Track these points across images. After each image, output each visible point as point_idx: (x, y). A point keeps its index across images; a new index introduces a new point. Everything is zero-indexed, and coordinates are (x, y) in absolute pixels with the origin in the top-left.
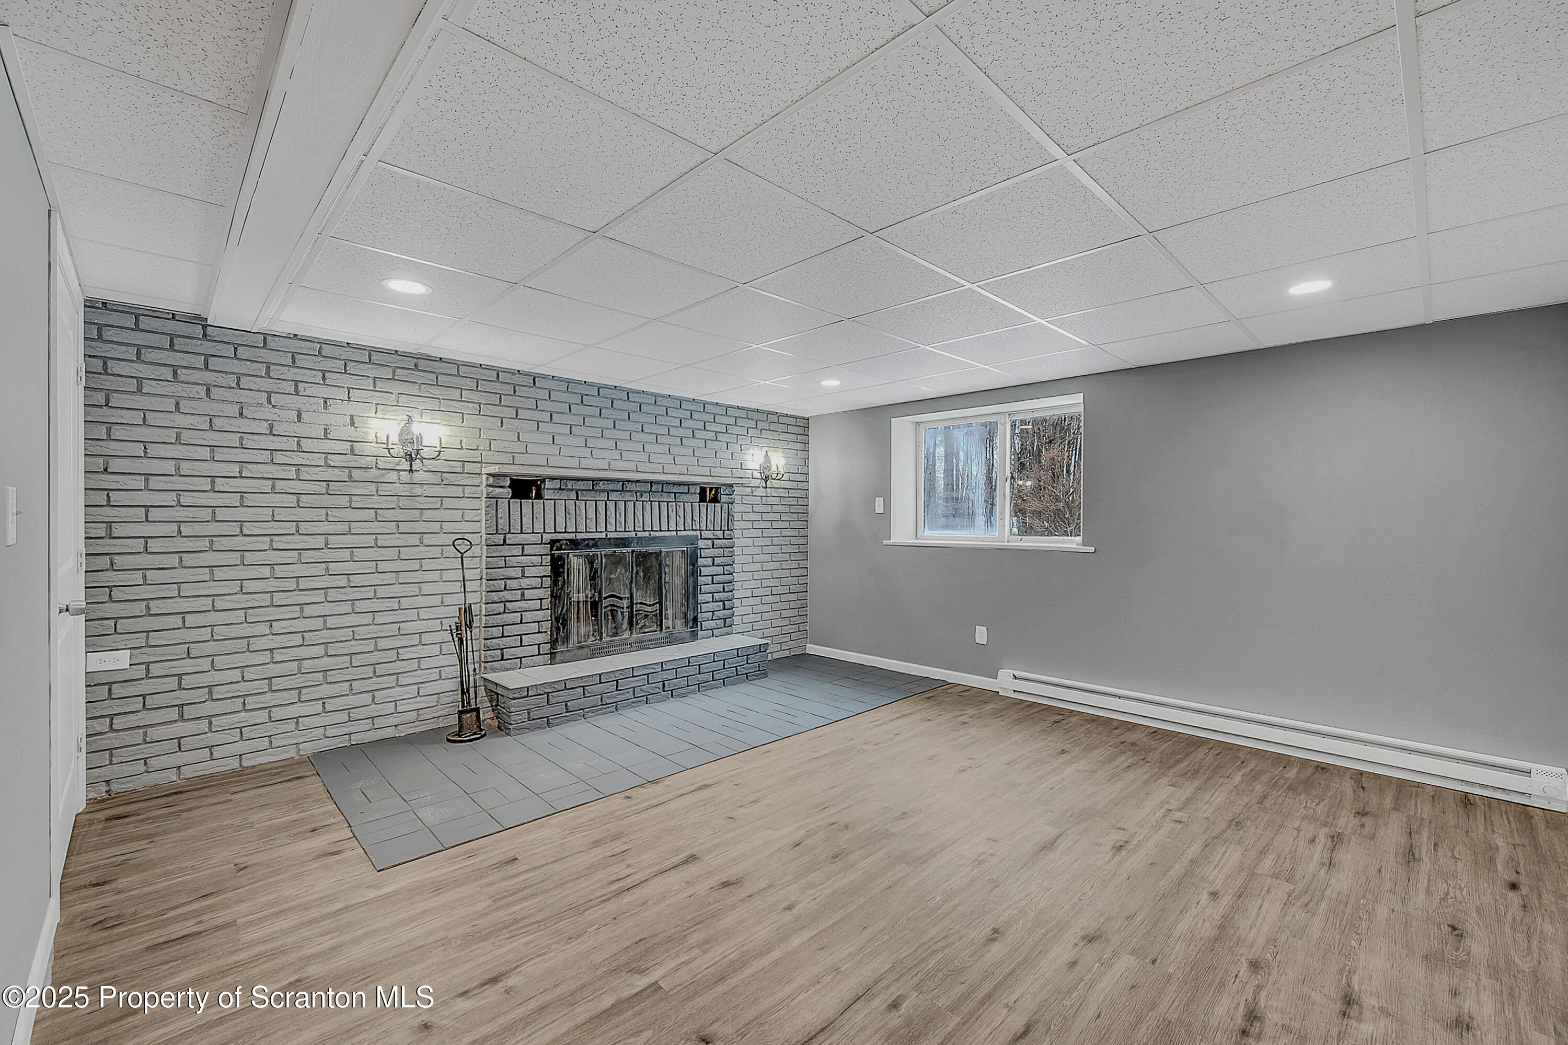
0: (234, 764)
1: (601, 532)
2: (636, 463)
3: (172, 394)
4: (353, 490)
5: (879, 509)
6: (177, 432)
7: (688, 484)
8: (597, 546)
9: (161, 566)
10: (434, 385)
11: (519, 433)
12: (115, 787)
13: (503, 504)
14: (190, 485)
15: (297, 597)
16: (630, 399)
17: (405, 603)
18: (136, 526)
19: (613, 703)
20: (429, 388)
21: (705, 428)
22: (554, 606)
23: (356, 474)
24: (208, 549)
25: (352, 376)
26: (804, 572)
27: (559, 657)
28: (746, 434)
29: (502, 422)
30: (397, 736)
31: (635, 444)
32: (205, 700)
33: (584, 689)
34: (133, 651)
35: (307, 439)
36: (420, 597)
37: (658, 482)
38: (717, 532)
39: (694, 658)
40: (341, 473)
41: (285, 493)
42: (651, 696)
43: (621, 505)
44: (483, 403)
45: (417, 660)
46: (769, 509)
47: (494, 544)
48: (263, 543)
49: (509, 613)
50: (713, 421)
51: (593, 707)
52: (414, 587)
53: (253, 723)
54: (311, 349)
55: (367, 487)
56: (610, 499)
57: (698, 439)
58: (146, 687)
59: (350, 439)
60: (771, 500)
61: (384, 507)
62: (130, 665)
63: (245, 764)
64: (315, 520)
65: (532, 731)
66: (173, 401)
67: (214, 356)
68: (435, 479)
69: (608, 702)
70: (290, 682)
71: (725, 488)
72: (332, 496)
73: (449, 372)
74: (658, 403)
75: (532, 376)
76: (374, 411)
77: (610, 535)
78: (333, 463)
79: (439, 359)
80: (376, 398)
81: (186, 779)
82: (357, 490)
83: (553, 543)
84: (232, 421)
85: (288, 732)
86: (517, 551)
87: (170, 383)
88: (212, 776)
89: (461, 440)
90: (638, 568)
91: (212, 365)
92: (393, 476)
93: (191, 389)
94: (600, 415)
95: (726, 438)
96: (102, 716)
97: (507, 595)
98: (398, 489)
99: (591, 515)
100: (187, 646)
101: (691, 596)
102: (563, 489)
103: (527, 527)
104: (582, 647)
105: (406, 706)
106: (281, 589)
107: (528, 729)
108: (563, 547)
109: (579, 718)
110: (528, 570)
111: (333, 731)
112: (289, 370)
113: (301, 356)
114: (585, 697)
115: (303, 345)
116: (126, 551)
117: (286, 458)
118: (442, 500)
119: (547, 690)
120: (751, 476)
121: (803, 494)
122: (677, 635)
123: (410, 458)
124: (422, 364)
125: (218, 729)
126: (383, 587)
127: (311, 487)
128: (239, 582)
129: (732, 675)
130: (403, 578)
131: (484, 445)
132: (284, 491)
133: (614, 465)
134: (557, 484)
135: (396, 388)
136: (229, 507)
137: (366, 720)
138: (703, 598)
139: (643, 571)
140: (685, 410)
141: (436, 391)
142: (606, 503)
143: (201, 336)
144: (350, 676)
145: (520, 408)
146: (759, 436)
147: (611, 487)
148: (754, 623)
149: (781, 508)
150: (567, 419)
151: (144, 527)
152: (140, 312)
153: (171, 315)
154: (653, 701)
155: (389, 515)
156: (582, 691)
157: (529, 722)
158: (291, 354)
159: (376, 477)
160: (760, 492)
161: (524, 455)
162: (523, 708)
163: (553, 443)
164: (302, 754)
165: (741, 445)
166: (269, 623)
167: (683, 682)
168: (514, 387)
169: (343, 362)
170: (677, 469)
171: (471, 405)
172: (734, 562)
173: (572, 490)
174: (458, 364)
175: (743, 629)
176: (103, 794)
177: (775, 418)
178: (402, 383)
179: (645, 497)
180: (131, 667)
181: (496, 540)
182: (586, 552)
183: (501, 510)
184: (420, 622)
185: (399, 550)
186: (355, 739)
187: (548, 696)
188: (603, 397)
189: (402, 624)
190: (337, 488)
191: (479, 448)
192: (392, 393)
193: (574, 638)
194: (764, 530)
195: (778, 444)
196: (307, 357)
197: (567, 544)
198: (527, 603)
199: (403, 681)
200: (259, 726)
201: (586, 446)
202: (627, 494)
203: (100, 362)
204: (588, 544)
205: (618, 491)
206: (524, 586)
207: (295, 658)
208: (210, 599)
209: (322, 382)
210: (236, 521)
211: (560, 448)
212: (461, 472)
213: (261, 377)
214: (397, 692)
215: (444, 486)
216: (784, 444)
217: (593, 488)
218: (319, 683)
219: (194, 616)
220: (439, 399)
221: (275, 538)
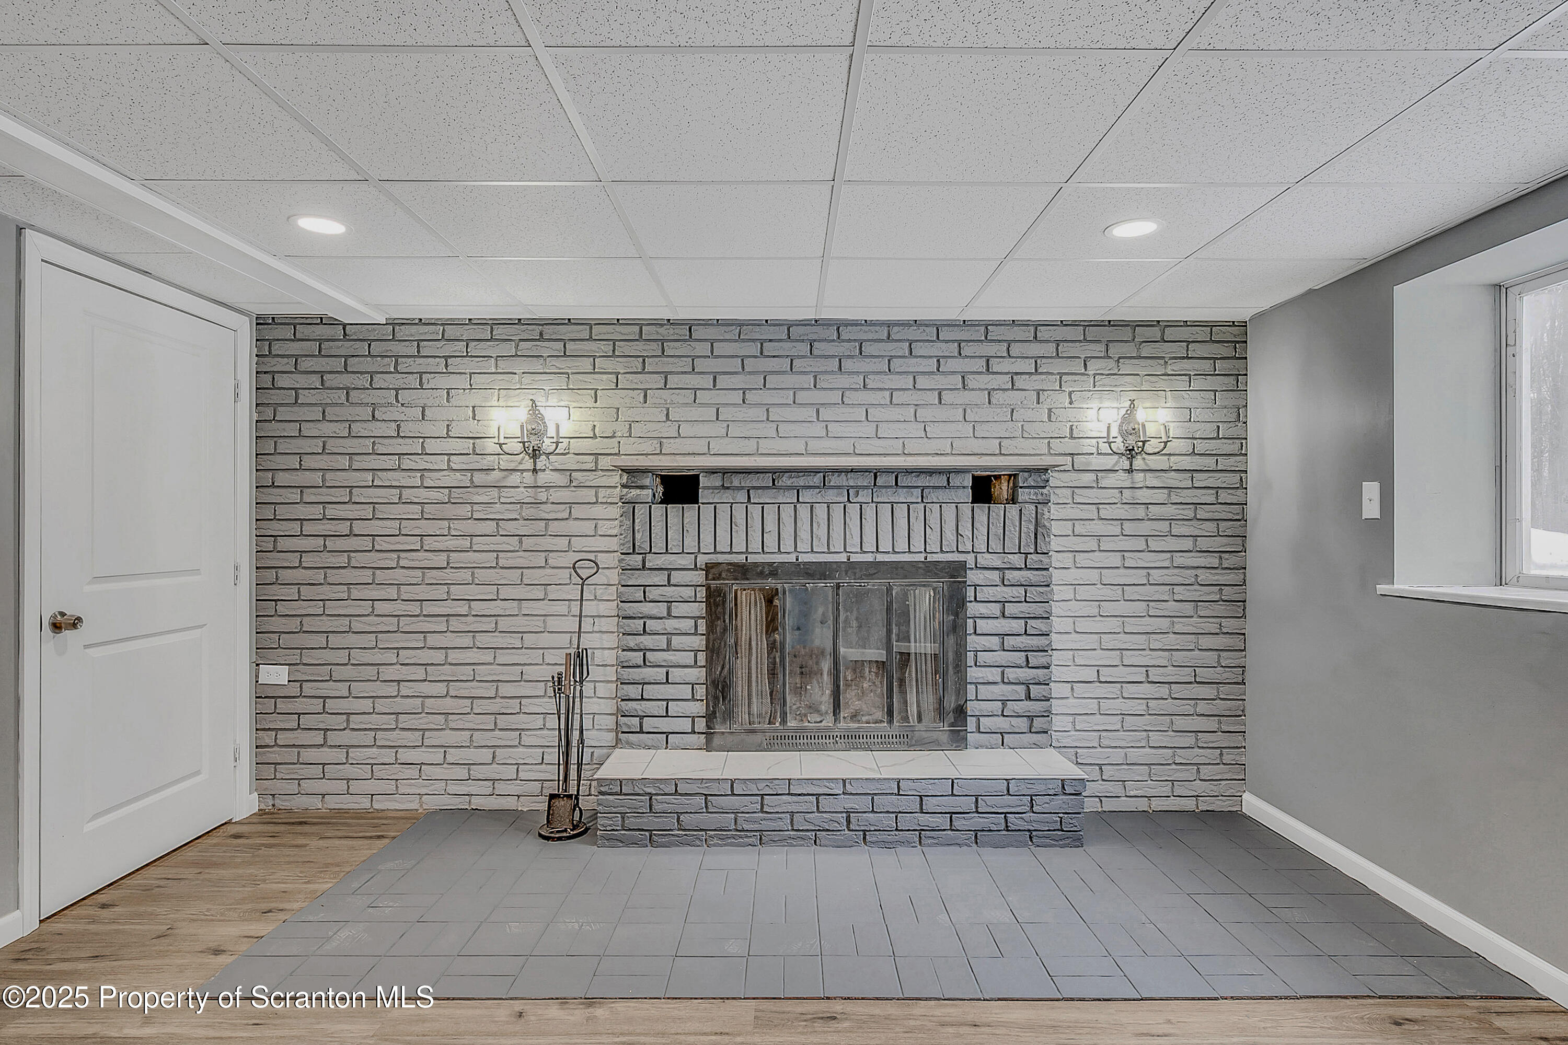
0: (365, 803)
1: (788, 553)
2: (853, 440)
3: (320, 402)
4: (475, 497)
5: (1371, 509)
6: (324, 441)
7: (947, 472)
8: (776, 574)
9: (311, 582)
10: (562, 356)
11: (668, 409)
12: (279, 803)
13: (641, 511)
14: (333, 496)
15: (421, 623)
16: (842, 338)
17: (529, 639)
18: (294, 540)
19: (756, 831)
20: (554, 361)
21: (988, 370)
22: (710, 662)
23: (479, 478)
24: (347, 565)
25: (473, 359)
26: (1236, 642)
27: (717, 741)
28: (1083, 371)
29: (645, 396)
30: (519, 809)
31: (851, 410)
32: (343, 728)
33: (706, 799)
34: (291, 667)
35: (431, 439)
36: (546, 634)
37: (888, 471)
38: (1010, 556)
39: (910, 783)
40: (462, 476)
41: (411, 502)
42: (824, 833)
43: (821, 511)
44: (622, 371)
45: (542, 716)
46: (1140, 512)
47: (629, 567)
48: (391, 559)
49: (650, 666)
50: (1005, 354)
51: (721, 830)
52: (538, 620)
53: (382, 761)
54: (434, 333)
55: (488, 493)
56: (800, 500)
57: (973, 390)
58: (300, 705)
59: (471, 435)
60: (1144, 496)
61: (505, 518)
62: (289, 681)
63: (376, 806)
64: (438, 533)
65: (627, 846)
66: (321, 409)
67: (353, 356)
68: (562, 479)
69: (746, 827)
70: (414, 721)
71: (1026, 474)
72: (454, 505)
73: (579, 336)
74: (893, 337)
75: (686, 324)
76: (496, 398)
77: (803, 558)
78: (455, 465)
79: (567, 321)
80: (500, 381)
81: (330, 809)
82: (478, 497)
83: (708, 568)
84: (365, 425)
85: (412, 779)
86: (661, 578)
87: (318, 391)
88: (347, 811)
89: (595, 426)
90: (849, 614)
91: (351, 366)
92: (515, 479)
93: (333, 395)
94: (791, 370)
95: (1036, 382)
96: (269, 729)
97: (647, 641)
98: (523, 494)
99: (771, 526)
100: (330, 667)
101: (951, 668)
102: (728, 488)
103: (674, 546)
104: (753, 731)
105: (528, 773)
106: (406, 613)
107: (622, 842)
108: (724, 575)
109: (698, 842)
110: (677, 607)
111: (454, 787)
112: (415, 361)
113: (425, 343)
114: (708, 812)
115: (426, 331)
116: (287, 566)
117: (411, 462)
118: (570, 508)
119: (648, 790)
120: (1094, 450)
121: (1234, 479)
122: (924, 735)
123: (535, 454)
124: (548, 331)
125: (354, 762)
126: (506, 618)
127: (434, 495)
128: (371, 602)
129: (994, 827)
130: (527, 608)
131: (622, 429)
132: (409, 501)
133: (814, 445)
134: (716, 481)
135: (520, 366)
136: (362, 519)
137: (485, 782)
138: (981, 675)
139: (857, 619)
140: (947, 342)
141: (562, 364)
142: (795, 506)
143: (342, 337)
144: (471, 724)
145: (671, 373)
146: (1116, 371)
147: (801, 482)
148: (1104, 734)
149: (1170, 511)
150: (738, 381)
151: (299, 541)
152: (297, 321)
153: (319, 319)
154: (827, 842)
155: (511, 527)
156: (703, 801)
157: (623, 832)
158: (416, 343)
159: (498, 481)
160: (1121, 479)
161: (677, 440)
162: (614, 810)
163: (717, 419)
164: (425, 808)
165: (1070, 394)
166: (396, 651)
167: (888, 821)
168: (663, 344)
169: (465, 343)
170: (932, 446)
171: (605, 376)
172: (1051, 614)
173: (742, 488)
174: (589, 324)
175: (1074, 741)
176: (270, 808)
177: (1155, 333)
178: (525, 359)
179: (864, 496)
180: (290, 683)
181: (631, 563)
182: (759, 582)
183: (639, 520)
184: (545, 667)
185: (522, 573)
186: (477, 802)
187: (651, 799)
188: (797, 341)
189: (526, 667)
190: (458, 496)
191: (616, 435)
192: (516, 374)
193: (742, 715)
194: (1126, 554)
195: (1162, 383)
196: (431, 343)
197: (728, 570)
198: (675, 655)
199: (526, 740)
200: (387, 766)
201: (768, 419)
202: (831, 491)
203: (269, 377)
204: (762, 573)
205: (818, 487)
206: (669, 630)
207: (419, 694)
208: (348, 619)
209: (445, 370)
210: (368, 535)
211: (728, 426)
212: (594, 468)
213: (391, 373)
214: (519, 753)
215: (573, 489)
216: (1182, 383)
217: (774, 484)
218: (440, 727)
219: (335, 636)
220: (567, 373)
221: (403, 555)
